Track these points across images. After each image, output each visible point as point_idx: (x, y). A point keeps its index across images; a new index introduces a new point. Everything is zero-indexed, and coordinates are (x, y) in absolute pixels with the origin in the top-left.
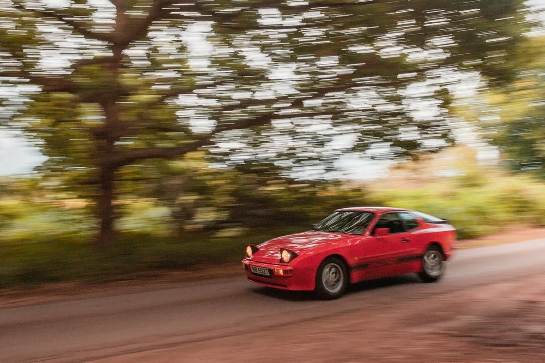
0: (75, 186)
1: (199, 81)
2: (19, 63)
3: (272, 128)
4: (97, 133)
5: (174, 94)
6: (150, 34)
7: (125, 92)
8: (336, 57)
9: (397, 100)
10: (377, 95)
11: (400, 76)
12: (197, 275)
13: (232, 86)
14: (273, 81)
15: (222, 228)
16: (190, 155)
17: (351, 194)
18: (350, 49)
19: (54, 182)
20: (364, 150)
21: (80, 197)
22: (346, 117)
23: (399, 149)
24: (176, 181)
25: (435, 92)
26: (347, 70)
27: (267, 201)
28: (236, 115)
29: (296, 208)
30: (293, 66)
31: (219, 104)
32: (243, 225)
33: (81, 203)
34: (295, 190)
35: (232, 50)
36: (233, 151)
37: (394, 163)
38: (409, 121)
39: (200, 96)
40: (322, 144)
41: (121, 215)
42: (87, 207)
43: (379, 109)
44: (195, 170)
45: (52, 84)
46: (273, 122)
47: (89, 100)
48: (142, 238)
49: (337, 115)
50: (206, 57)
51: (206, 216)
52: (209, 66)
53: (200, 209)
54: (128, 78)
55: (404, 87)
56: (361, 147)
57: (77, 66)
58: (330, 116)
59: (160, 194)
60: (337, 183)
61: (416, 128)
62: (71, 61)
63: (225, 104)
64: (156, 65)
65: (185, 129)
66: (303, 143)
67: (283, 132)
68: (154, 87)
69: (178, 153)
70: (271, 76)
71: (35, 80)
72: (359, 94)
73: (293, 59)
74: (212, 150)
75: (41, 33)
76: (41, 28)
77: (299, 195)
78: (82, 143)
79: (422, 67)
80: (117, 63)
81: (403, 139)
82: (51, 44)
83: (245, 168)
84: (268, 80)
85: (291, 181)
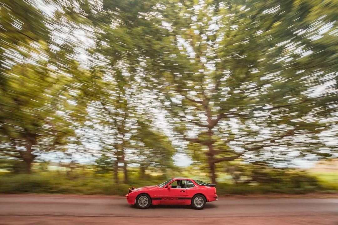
0: (202, 169)
1: (236, 136)
2: (183, 136)
3: (264, 150)
4: (208, 154)
5: (228, 141)
6: (218, 123)
7: (214, 141)
8: (286, 124)
9: (317, 138)
10: (306, 137)
11: (317, 129)
12: (246, 197)
13: (247, 137)
14: (262, 134)
15: (250, 182)
16: (235, 160)
17: (300, 173)
18: (291, 121)
19: (196, 168)
20: (303, 157)
21: (204, 172)
22: (293, 145)
23: (320, 157)
24: (233, 168)
25: (336, 134)
26: (292, 128)
27: (265, 174)
28: (250, 146)
29: (278, 177)
30: (269, 129)
31: (244, 143)
32: (258, 182)
33: (204, 174)
34: (276, 171)
35: (245, 126)
36: (251, 158)
37: (319, 162)
38: (324, 146)
39: (237, 141)
40: (285, 155)
41: (216, 177)
42: (206, 175)
43: (308, 142)
44: (238, 164)
45: (192, 141)
46: (264, 148)
47: (204, 144)
48: (225, 185)
49: (289, 145)
50: (237, 129)
51: (244, 179)
52: (238, 131)
53: (242, 176)
54: (214, 137)
55: (320, 133)
56: (302, 156)
57: (199, 135)
58: (287, 145)
59: (228, 171)
60: (294, 169)
61: (328, 148)
62: (196, 134)
63: (246, 143)
64: (221, 132)
65: (233, 152)
66: (277, 155)
67: (268, 151)
68: (222, 139)
69: (232, 159)
70: (261, 133)
71: (188, 140)
72: (298, 136)
73: (269, 126)
74: (243, 158)
75: (187, 127)
76: (187, 125)
77: (279, 173)
78: (204, 157)
79: (327, 125)
80: (210, 133)
81: (321, 153)
82: (190, 129)
83: (256, 163)
84: (260, 134)
85: (274, 168)
